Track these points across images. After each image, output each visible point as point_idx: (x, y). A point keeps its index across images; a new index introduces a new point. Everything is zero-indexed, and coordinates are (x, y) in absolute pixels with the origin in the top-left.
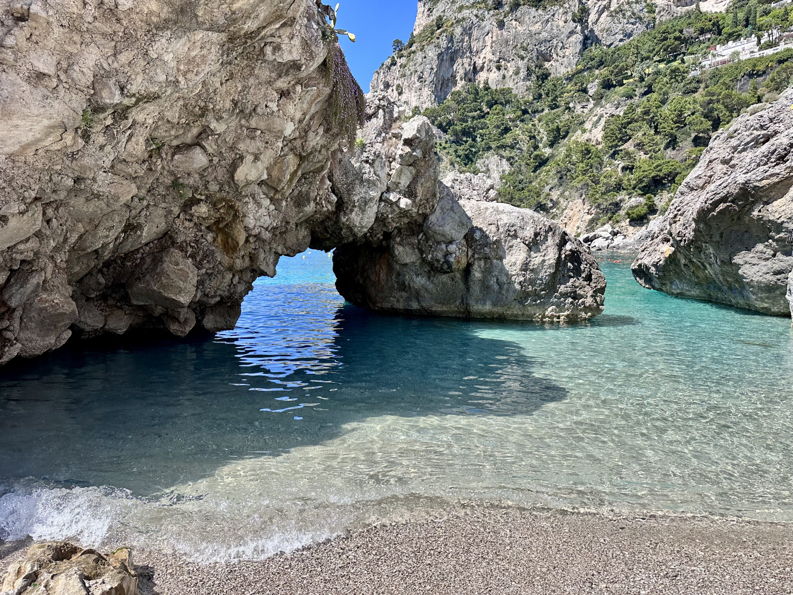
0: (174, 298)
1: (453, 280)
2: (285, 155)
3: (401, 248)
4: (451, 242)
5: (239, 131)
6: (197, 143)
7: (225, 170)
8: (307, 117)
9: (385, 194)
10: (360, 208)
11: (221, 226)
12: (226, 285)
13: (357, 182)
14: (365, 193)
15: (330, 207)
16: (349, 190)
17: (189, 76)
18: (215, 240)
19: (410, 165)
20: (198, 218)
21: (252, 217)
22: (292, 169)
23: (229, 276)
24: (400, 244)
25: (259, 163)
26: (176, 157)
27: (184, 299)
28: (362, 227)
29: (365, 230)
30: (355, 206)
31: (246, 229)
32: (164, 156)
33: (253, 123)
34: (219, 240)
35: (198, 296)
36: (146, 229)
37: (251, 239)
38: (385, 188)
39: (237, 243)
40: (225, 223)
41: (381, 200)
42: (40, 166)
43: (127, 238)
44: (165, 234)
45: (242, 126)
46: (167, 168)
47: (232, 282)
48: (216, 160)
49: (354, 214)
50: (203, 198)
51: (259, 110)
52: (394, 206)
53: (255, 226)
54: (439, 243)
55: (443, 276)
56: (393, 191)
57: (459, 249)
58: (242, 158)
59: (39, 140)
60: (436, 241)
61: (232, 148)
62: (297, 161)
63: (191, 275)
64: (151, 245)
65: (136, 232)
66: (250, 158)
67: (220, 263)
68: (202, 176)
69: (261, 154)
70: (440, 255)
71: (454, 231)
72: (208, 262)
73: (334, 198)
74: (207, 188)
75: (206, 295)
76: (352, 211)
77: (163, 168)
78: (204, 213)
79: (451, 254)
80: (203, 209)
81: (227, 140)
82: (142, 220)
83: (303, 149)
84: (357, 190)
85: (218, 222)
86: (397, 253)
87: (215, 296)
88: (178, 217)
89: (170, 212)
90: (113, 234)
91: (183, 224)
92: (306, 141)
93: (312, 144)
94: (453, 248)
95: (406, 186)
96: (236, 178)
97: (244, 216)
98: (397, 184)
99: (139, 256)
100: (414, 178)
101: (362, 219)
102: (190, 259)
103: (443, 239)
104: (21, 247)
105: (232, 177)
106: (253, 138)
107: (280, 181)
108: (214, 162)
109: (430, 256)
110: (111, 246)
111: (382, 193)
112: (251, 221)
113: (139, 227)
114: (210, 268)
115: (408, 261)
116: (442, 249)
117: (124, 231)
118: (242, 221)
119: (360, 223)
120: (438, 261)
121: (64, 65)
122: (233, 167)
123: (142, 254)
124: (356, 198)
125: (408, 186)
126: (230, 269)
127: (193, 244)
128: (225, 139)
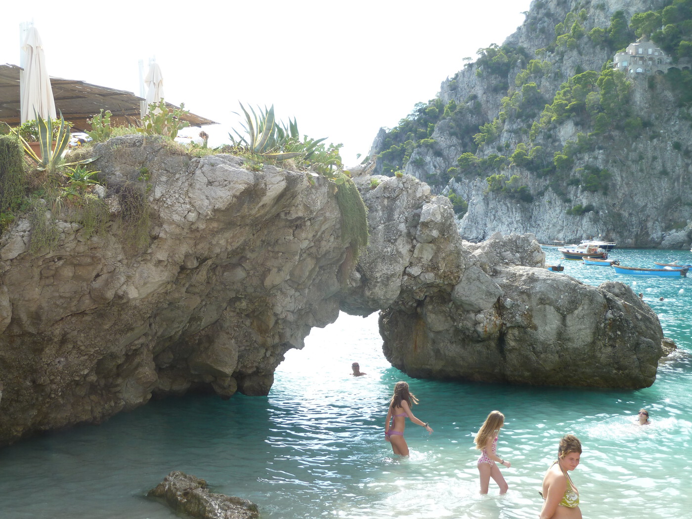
0: (221, 370)
1: (488, 349)
2: (304, 260)
3: (433, 316)
4: (479, 311)
5: (267, 255)
6: (239, 264)
7: (258, 278)
8: (319, 234)
9: (408, 269)
10: (383, 284)
11: (256, 314)
12: (260, 358)
13: (379, 260)
14: (387, 269)
15: (354, 285)
16: (372, 268)
17: (233, 244)
18: (252, 323)
19: (430, 242)
20: (240, 309)
21: (279, 305)
22: (310, 267)
23: (263, 351)
24: (431, 312)
25: (282, 273)
26: (225, 274)
27: (229, 371)
28: (388, 299)
29: (391, 302)
30: (378, 282)
31: (276, 315)
32: (217, 274)
33: (276, 249)
34: (255, 324)
35: (239, 367)
36: (203, 320)
37: (279, 321)
38: (407, 264)
39: (268, 326)
40: (258, 313)
41: (404, 273)
42: (154, 302)
43: (191, 326)
44: (217, 321)
45: (269, 251)
46: (219, 281)
47: (265, 355)
48: (252, 272)
49: (377, 289)
50: (243, 296)
51: (280, 242)
52: (417, 279)
53: (282, 312)
54: (468, 312)
55: (478, 345)
56: (416, 265)
57: (487, 318)
58: (269, 270)
59: (156, 290)
60: (465, 311)
61: (262, 265)
62: (314, 261)
63: (234, 352)
64: (206, 329)
65: (196, 323)
66: (275, 270)
67: (255, 342)
68: (242, 284)
69: (283, 267)
70: (469, 324)
71: (481, 301)
72: (246, 341)
73: (358, 275)
74: (245, 291)
75: (245, 367)
76: (375, 286)
77: (217, 281)
78: (244, 306)
79: (479, 323)
80: (244, 304)
81: (259, 262)
82: (202, 314)
83: (318, 253)
84: (379, 267)
85: (254, 311)
86: (430, 320)
87: (252, 367)
88: (226, 309)
89: (220, 307)
90: (182, 326)
91: (229, 314)
92: (320, 248)
93: (325, 249)
94: (481, 316)
95: (429, 259)
96: (265, 285)
97: (273, 306)
98: (419, 259)
99: (198, 337)
100: (436, 253)
101: (386, 292)
102: (234, 340)
103: (472, 308)
104: (136, 342)
105: (263, 283)
106: (277, 258)
107: (300, 277)
108: (250, 274)
109: (460, 325)
110: (180, 332)
111: (406, 268)
112: (279, 309)
113: (200, 319)
114: (248, 346)
115: (441, 329)
116: (471, 319)
117: (189, 322)
118: (272, 309)
119: (384, 296)
120: (468, 329)
121: (171, 254)
122: (263, 276)
123: (200, 336)
124: (378, 275)
125: (431, 260)
126: (263, 345)
127: (235, 328)
128: (257, 262)
